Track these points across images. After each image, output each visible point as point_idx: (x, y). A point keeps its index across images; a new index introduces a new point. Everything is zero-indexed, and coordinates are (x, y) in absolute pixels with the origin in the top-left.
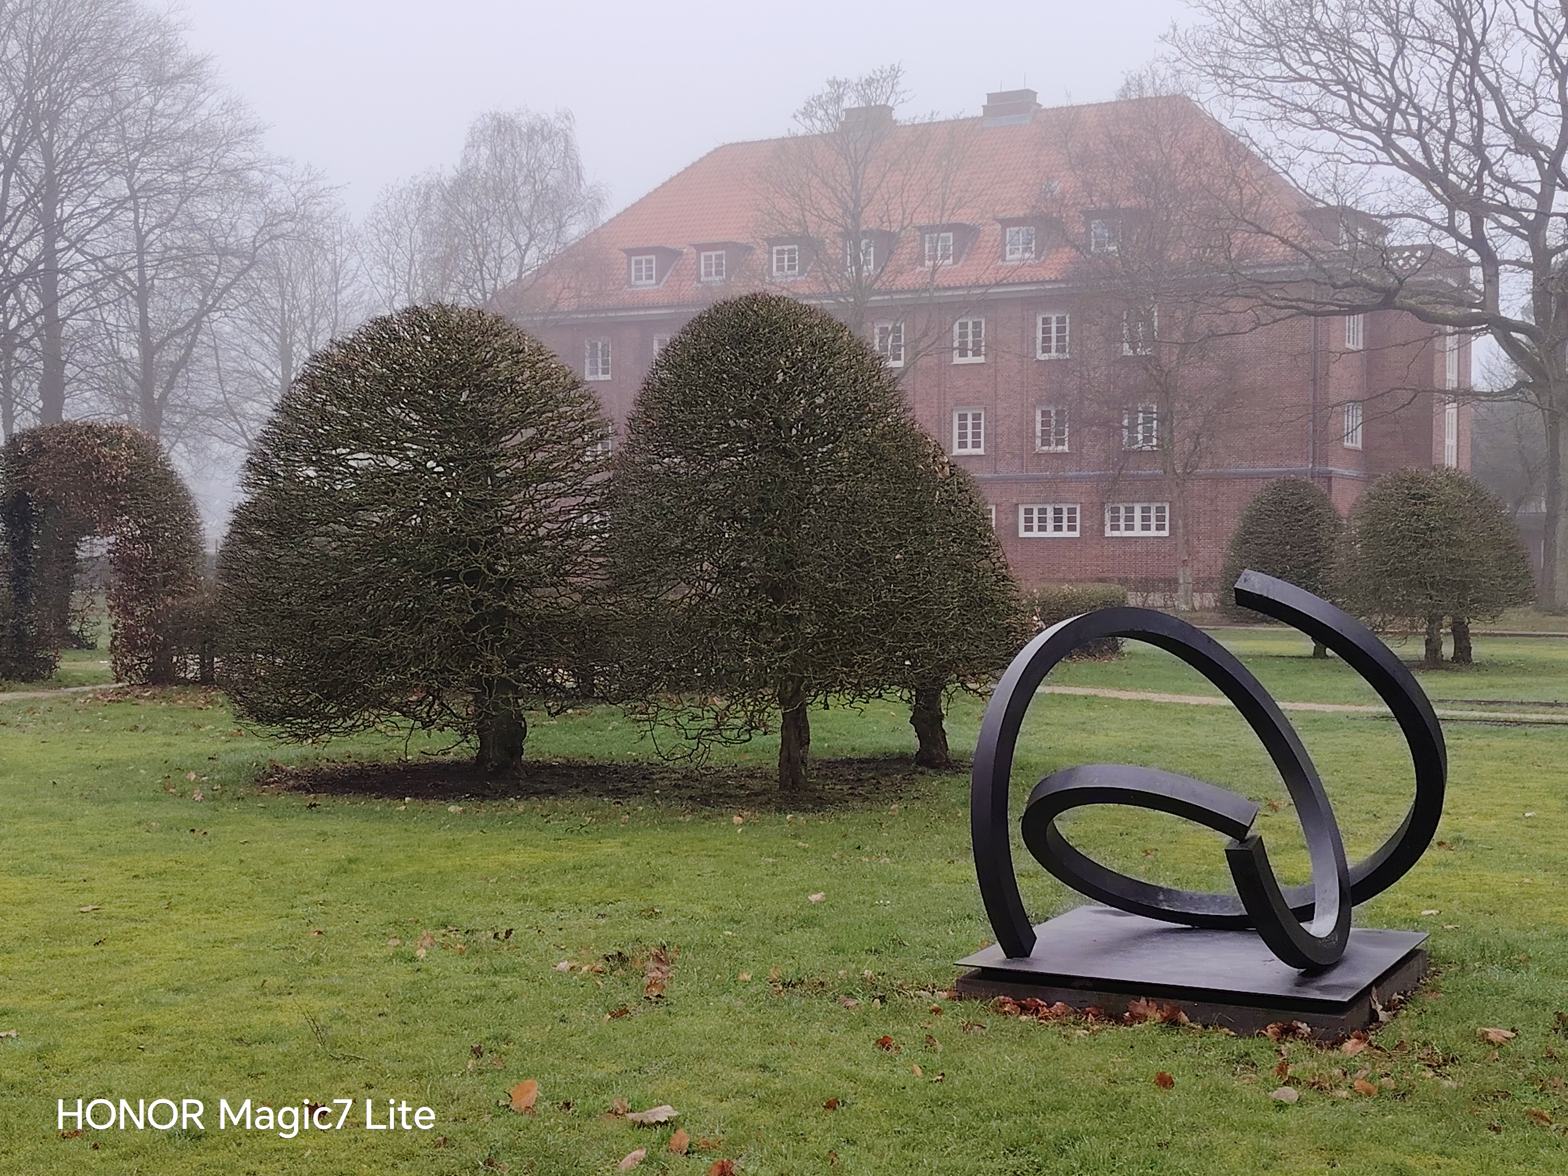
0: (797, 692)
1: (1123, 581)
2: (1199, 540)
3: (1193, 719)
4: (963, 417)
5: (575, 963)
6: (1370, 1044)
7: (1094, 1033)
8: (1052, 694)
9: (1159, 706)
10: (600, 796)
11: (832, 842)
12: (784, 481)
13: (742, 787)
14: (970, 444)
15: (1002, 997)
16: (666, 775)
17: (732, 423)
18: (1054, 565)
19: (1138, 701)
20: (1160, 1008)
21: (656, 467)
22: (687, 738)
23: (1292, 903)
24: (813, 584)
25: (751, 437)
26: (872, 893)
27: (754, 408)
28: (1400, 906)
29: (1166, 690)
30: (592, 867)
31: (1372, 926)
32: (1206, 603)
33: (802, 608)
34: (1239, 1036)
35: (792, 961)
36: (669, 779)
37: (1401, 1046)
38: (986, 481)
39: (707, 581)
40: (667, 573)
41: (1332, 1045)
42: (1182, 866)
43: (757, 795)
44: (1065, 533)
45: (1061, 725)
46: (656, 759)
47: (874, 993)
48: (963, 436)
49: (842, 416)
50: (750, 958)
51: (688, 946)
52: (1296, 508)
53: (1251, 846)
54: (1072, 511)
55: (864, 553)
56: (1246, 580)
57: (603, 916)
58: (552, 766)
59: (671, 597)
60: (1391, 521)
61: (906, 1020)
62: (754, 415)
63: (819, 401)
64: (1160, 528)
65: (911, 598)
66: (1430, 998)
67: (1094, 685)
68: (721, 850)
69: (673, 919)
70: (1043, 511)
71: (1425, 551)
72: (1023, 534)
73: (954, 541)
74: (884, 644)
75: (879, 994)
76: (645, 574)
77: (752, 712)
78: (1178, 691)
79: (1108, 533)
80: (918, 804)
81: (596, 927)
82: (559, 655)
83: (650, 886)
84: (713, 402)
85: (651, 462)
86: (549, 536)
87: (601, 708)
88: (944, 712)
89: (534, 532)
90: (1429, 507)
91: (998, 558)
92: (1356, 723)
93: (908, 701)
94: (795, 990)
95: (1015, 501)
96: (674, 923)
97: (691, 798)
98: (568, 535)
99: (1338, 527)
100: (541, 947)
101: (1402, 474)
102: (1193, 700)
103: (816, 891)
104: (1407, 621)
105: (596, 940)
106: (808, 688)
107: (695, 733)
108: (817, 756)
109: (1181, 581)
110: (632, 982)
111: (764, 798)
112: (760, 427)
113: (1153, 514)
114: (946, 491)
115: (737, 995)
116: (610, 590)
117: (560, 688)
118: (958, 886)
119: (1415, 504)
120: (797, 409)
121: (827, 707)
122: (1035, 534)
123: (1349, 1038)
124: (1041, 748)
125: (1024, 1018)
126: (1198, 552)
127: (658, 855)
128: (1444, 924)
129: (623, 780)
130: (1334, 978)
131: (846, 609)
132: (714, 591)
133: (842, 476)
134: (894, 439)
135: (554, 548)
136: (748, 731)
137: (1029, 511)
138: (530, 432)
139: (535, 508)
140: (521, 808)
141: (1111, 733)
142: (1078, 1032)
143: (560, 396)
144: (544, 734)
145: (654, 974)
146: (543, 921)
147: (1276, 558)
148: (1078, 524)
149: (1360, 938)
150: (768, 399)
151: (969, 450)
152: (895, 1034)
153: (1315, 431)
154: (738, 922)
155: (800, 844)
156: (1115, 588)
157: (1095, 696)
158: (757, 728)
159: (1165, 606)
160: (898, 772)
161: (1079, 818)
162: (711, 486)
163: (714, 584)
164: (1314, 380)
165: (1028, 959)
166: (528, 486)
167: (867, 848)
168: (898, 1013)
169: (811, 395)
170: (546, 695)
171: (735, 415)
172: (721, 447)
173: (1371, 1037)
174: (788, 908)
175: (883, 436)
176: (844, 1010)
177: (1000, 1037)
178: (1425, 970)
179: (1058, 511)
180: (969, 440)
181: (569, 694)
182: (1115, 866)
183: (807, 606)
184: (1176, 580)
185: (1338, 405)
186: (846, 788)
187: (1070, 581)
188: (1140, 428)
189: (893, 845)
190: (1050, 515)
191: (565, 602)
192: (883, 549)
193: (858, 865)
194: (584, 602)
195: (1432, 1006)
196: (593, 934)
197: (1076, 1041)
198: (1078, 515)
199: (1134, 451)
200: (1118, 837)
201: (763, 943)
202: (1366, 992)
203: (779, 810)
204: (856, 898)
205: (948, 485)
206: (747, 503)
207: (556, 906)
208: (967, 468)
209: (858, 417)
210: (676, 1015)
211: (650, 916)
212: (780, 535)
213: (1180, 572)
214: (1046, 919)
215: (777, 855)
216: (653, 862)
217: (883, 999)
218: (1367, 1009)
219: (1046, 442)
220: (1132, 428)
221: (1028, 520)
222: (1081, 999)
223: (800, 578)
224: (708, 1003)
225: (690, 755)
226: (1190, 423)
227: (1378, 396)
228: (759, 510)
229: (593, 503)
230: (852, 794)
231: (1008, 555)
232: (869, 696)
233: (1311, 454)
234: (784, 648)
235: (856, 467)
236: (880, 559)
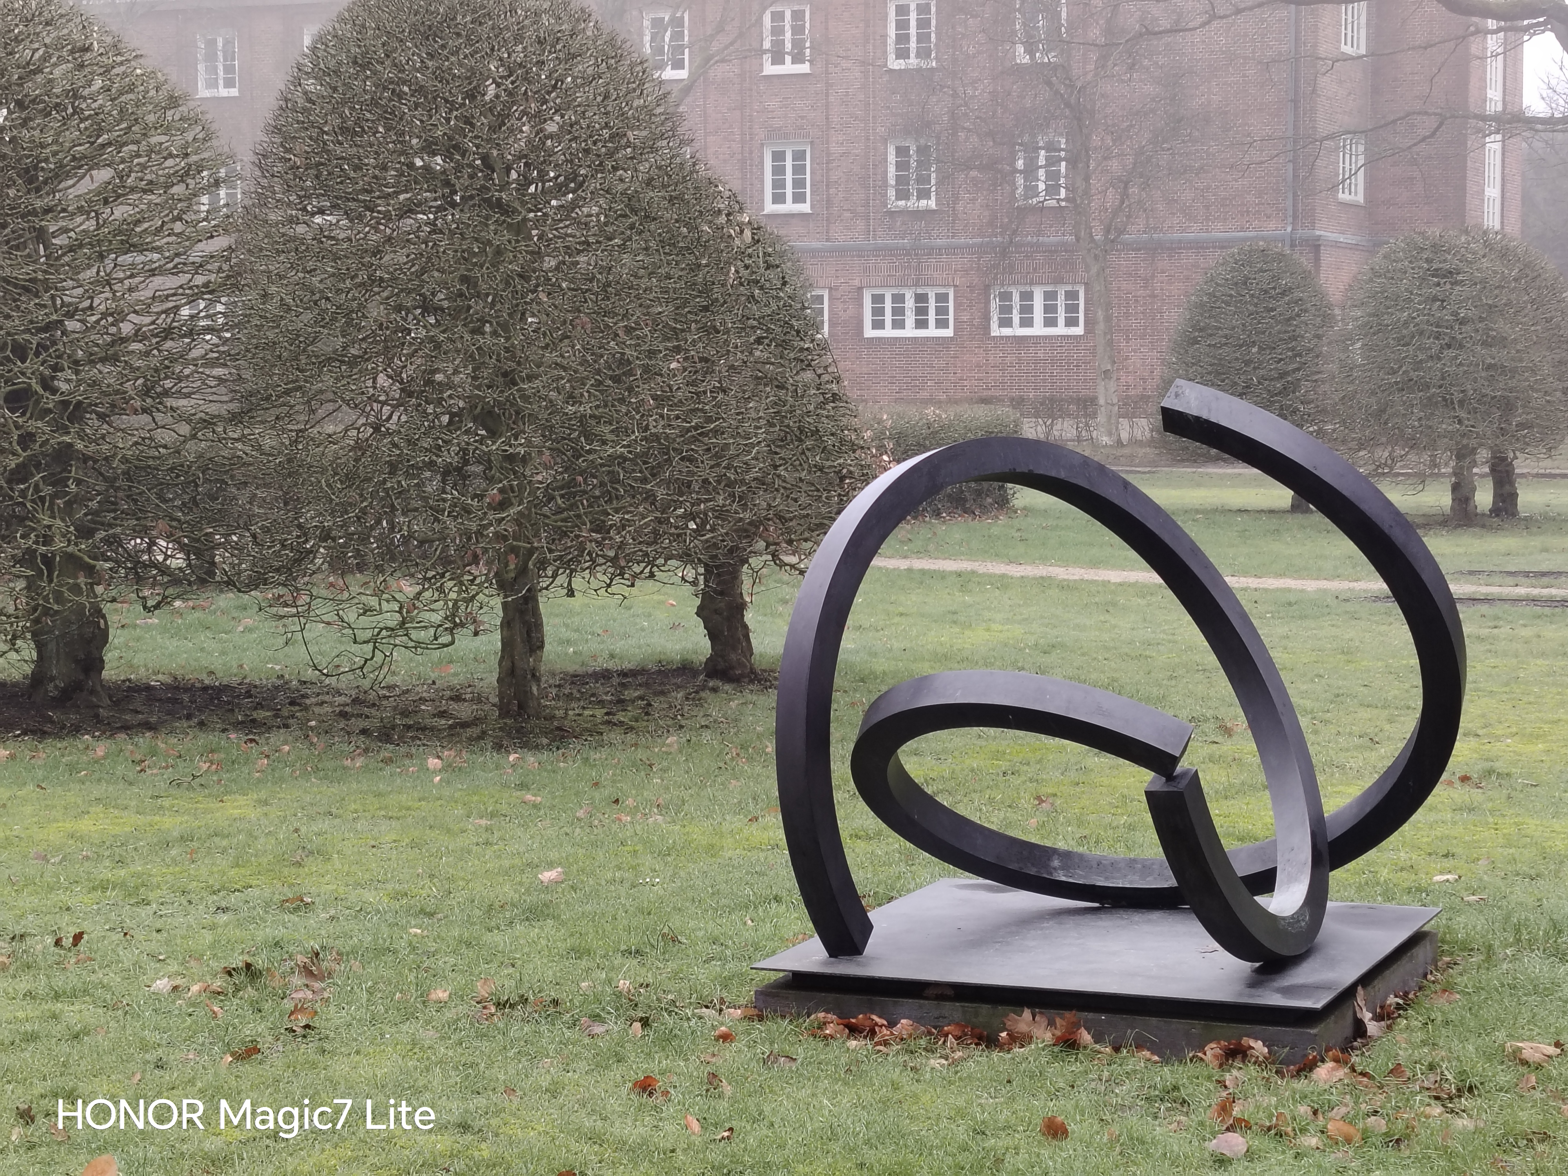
0: (523, 571)
1: (1018, 403)
2: (1128, 340)
3: (1114, 604)
4: (779, 156)
5: (178, 981)
6: (1353, 1070)
7: (955, 1063)
8: (910, 570)
9: (1065, 586)
10: (224, 731)
11: (577, 794)
12: (499, 252)
13: (442, 714)
14: (789, 197)
15: (821, 1015)
16: (327, 698)
17: (419, 163)
18: (915, 379)
19: (1035, 578)
20: (1051, 1023)
21: (301, 229)
22: (355, 642)
23: (1243, 868)
24: (546, 408)
25: (447, 183)
26: (634, 868)
27: (450, 139)
28: (1402, 869)
29: (1077, 562)
30: (210, 836)
31: (1362, 899)
32: (1138, 435)
33: (529, 443)
34: (1166, 1061)
35: (511, 970)
36: (331, 704)
37: (1396, 1071)
38: (814, 253)
39: (384, 403)
40: (321, 392)
41: (1299, 1071)
42: (1091, 817)
43: (465, 725)
44: (932, 331)
45: (922, 615)
46: (310, 674)
47: (632, 1013)
48: (779, 184)
49: (587, 151)
50: (448, 967)
51: (354, 951)
52: (1266, 292)
53: (1182, 785)
54: (942, 298)
55: (624, 361)
56: (1177, 395)
57: (225, 910)
58: (148, 688)
59: (330, 429)
60: (1402, 309)
61: (680, 1053)
62: (452, 149)
63: (551, 128)
64: (1071, 322)
65: (696, 428)
66: (1441, 1002)
67: (971, 555)
68: (408, 809)
69: (332, 912)
70: (898, 299)
71: (1451, 353)
72: (869, 333)
73: (759, 341)
74: (655, 497)
75: (641, 1014)
76: (287, 393)
77: (456, 602)
78: (1094, 564)
79: (996, 331)
80: (706, 736)
81: (213, 927)
82: (156, 518)
83: (299, 864)
84: (388, 129)
85: (293, 221)
86: (138, 335)
87: (227, 599)
88: (748, 599)
89: (113, 330)
90: (1458, 288)
91: (826, 368)
92: (1349, 607)
93: (694, 583)
94: (516, 1013)
95: (857, 283)
96: (332, 918)
97: (364, 732)
98: (167, 333)
99: (1327, 319)
100: (127, 957)
101: (1419, 240)
102: (1114, 576)
103: (551, 865)
104: (1426, 457)
105: (212, 946)
106: (542, 564)
107: (368, 634)
108: (558, 667)
109: (1102, 401)
110: (267, 1006)
111: (475, 731)
112: (458, 168)
113: (1061, 302)
114: (747, 267)
115: (428, 1022)
116: (235, 418)
117: (163, 570)
118: (762, 855)
119: (1438, 284)
120: (516, 140)
121: (571, 593)
122: (888, 332)
123: (1323, 1061)
124: (891, 650)
125: (853, 1043)
126: (1127, 357)
127: (311, 818)
128: (1464, 894)
129: (259, 706)
130: (1302, 975)
131: (596, 445)
132: (395, 418)
133: (589, 244)
134: (664, 186)
135: (147, 354)
136: (451, 631)
137: (878, 299)
138: (103, 175)
139: (114, 292)
140: (100, 752)
141: (994, 627)
142: (932, 1061)
143: (151, 118)
144: (138, 640)
145: (300, 995)
146: (132, 918)
147: (1237, 365)
148: (951, 317)
149: (1344, 917)
150: (472, 125)
151: (789, 207)
152: (662, 1073)
153: (1296, 176)
154: (431, 915)
155: (529, 797)
156: (1004, 412)
157: (973, 572)
158: (462, 625)
159: (1079, 439)
160: (678, 687)
161: (945, 751)
162: (387, 258)
163: (395, 407)
164: (1295, 102)
165: (859, 958)
166: (101, 257)
167: (630, 802)
168: (667, 1040)
169: (539, 119)
170: (139, 580)
171: (423, 149)
172: (402, 197)
173: (1354, 1059)
174: (507, 891)
175: (649, 182)
176: (587, 1041)
177: (817, 1073)
178: (1435, 962)
179: (921, 298)
180: (789, 190)
181: (175, 579)
182: (993, 821)
183: (536, 440)
184: (1093, 400)
185: (1327, 138)
186: (599, 713)
187: (938, 403)
188: (1041, 173)
189: (668, 797)
190: (910, 303)
191: (165, 436)
192: (651, 354)
193: (615, 827)
194: (194, 436)
195: (1443, 1013)
196: (208, 937)
197: (928, 1076)
198: (951, 305)
199: (1033, 209)
200: (1001, 778)
201: (469, 945)
202: (1348, 994)
203: (498, 747)
204: (609, 875)
205: (750, 256)
206: (444, 285)
207: (151, 896)
208: (782, 232)
209: (611, 154)
210: (333, 1053)
211: (297, 909)
212: (495, 333)
213: (1101, 389)
214: (891, 899)
215: (492, 815)
216: (303, 829)
217: (645, 1022)
218: (1349, 1019)
219: (903, 194)
220: (1030, 172)
221: (878, 312)
222: (936, 1013)
223: (525, 398)
224: (382, 1035)
225: (362, 668)
226: (1114, 164)
227: (1386, 125)
228: (461, 295)
229: (206, 285)
230: (609, 722)
231: (841, 365)
232: (635, 576)
233: (1290, 212)
234: (503, 505)
235: (610, 229)
236: (646, 369)
